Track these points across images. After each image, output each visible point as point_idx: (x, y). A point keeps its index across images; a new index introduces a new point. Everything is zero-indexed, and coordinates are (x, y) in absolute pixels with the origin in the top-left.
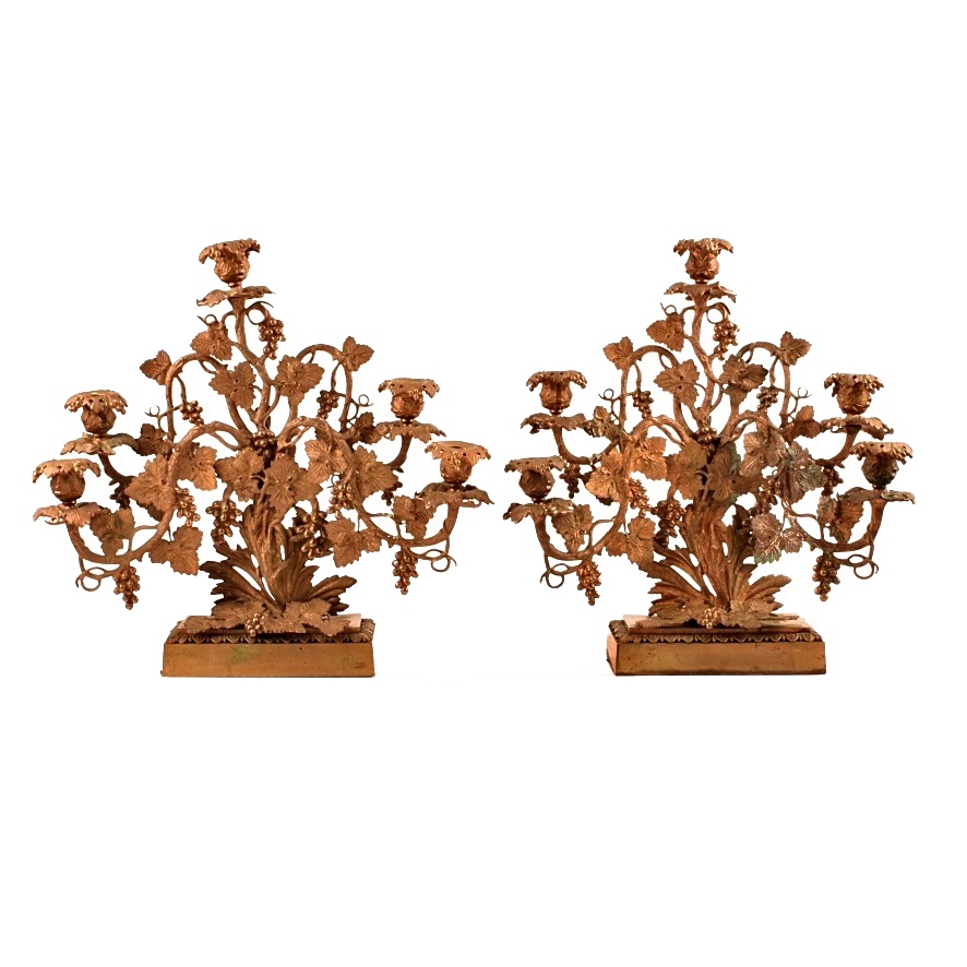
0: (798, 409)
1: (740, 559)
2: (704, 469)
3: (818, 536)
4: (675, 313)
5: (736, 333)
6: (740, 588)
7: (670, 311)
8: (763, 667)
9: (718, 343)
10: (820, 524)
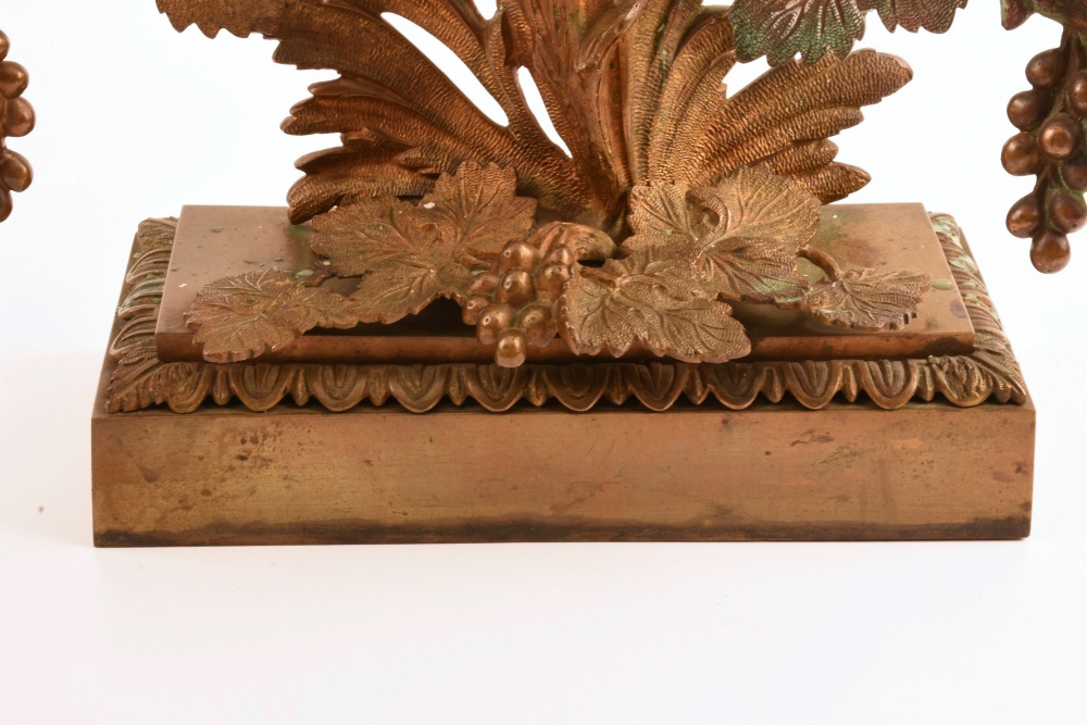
6: (681, 119)
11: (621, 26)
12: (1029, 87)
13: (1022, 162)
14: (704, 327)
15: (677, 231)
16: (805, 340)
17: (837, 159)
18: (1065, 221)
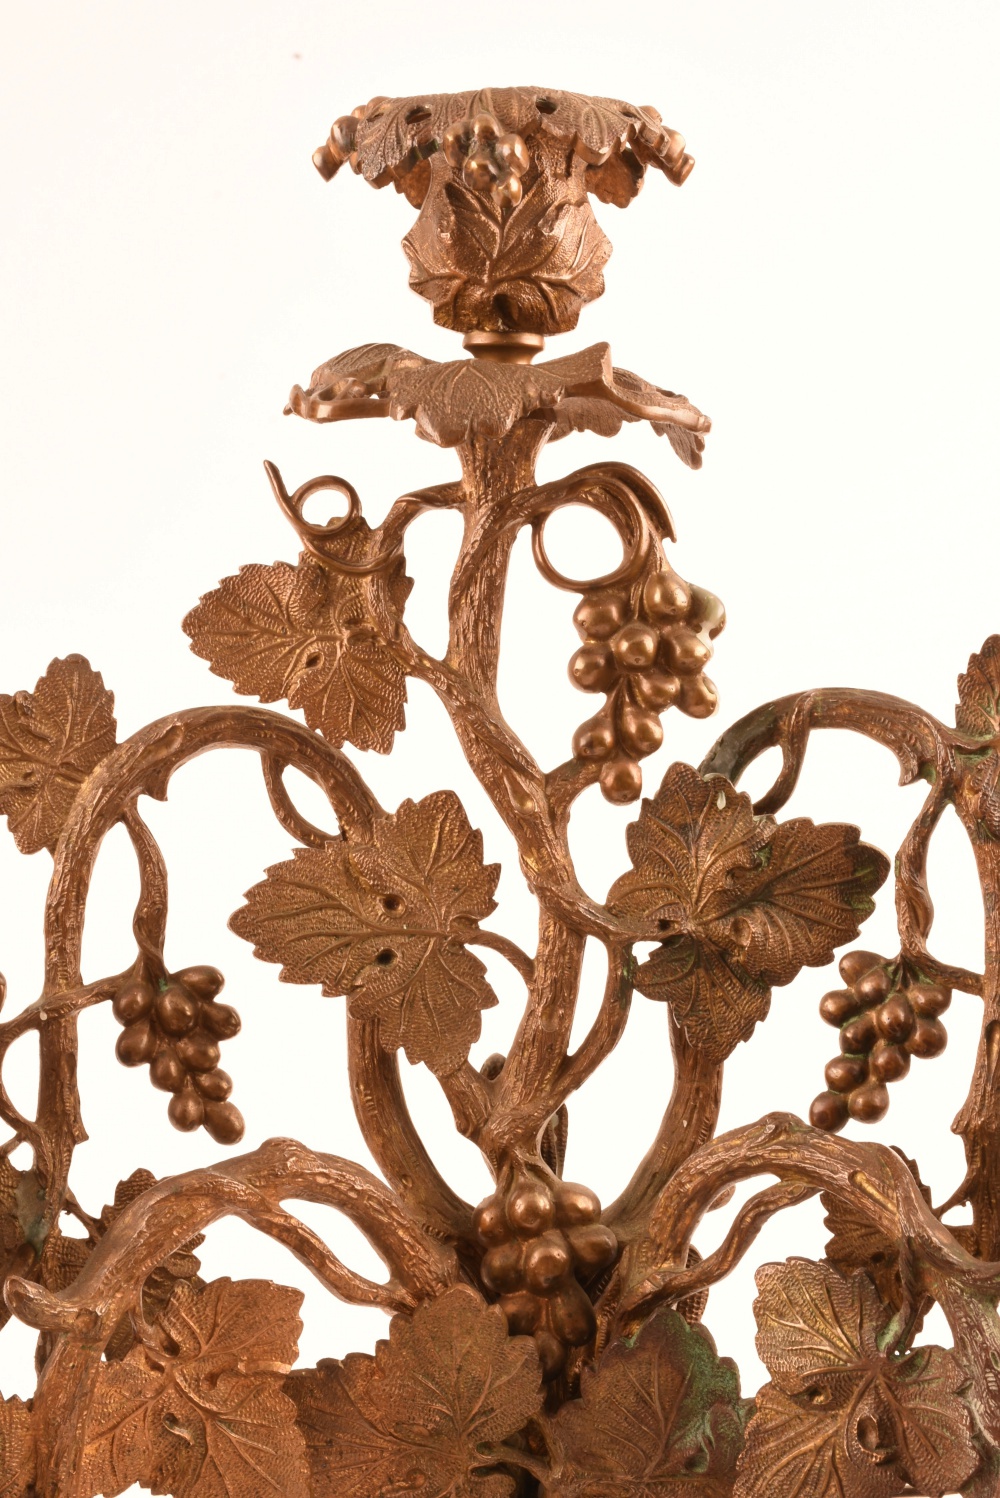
2: (531, 1440)
4: (353, 526)
5: (702, 643)
7: (325, 509)
9: (598, 701)
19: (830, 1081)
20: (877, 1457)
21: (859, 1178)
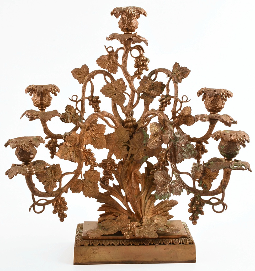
0: (182, 109)
1: (149, 192)
2: (128, 142)
3: (192, 186)
4: (113, 51)
5: (147, 63)
6: (149, 209)
7: (110, 50)
8: (160, 259)
9: (137, 69)
10: (193, 179)
11: (141, 196)
12: (191, 202)
13: (190, 211)
14: (152, 234)
15: (149, 223)
16: (165, 236)
17: (169, 214)
18: (196, 218)
19: (159, 107)
20: (160, 141)
21: (160, 114)
